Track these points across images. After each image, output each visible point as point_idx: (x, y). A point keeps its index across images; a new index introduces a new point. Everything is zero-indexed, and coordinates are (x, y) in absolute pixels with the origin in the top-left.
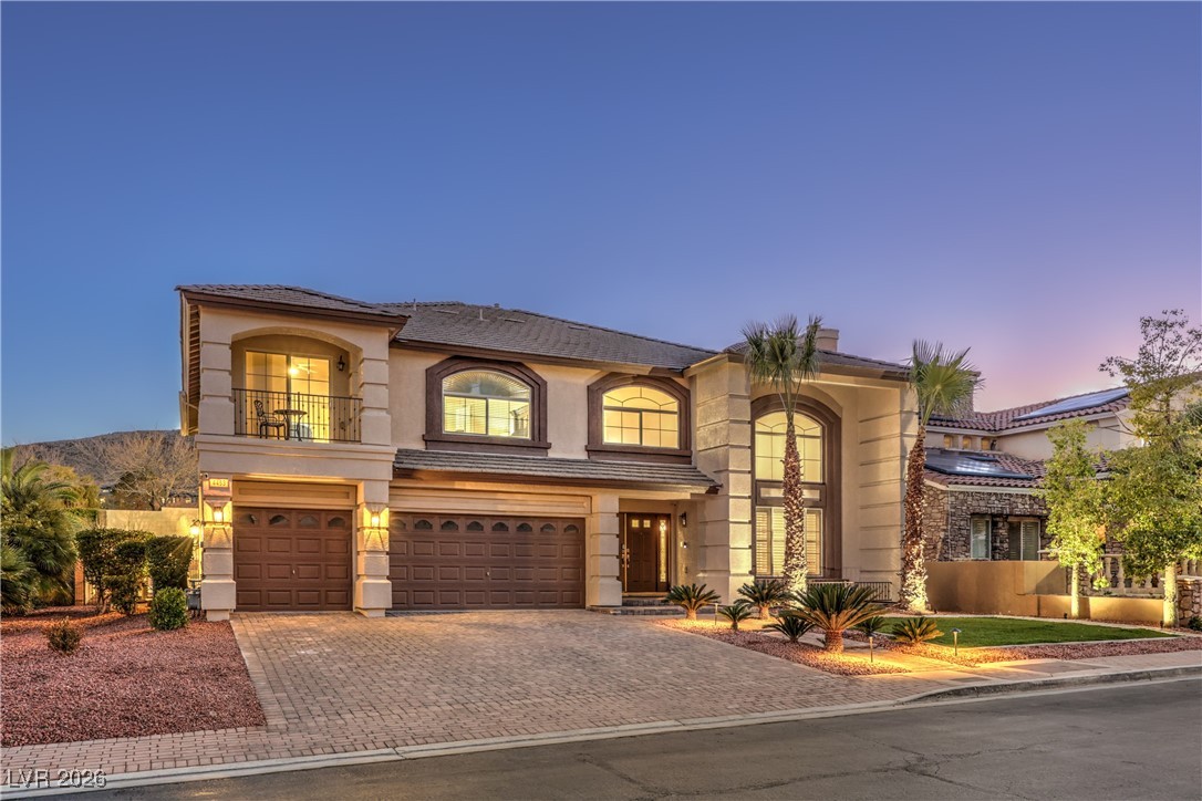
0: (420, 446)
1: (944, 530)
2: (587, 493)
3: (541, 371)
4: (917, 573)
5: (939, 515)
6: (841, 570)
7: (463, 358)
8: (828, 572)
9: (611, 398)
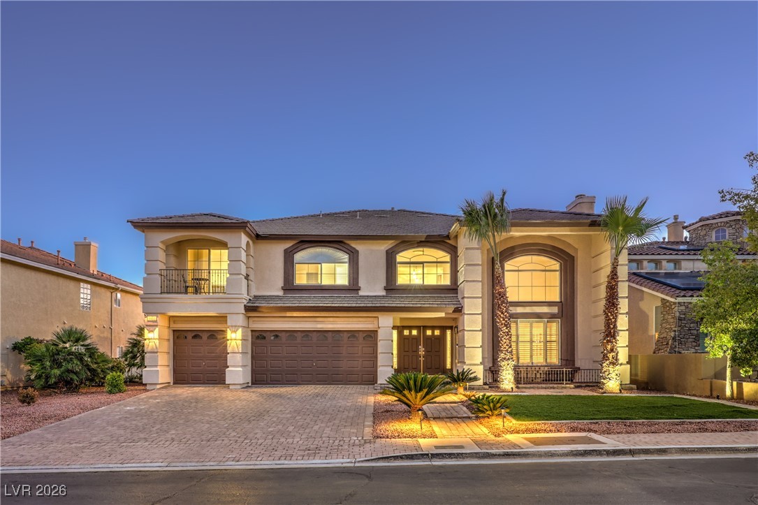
0: (281, 293)
1: (675, 331)
2: (376, 316)
3: (355, 245)
4: (610, 363)
5: (672, 320)
6: (574, 361)
7: (306, 242)
8: (564, 362)
9: (402, 257)
